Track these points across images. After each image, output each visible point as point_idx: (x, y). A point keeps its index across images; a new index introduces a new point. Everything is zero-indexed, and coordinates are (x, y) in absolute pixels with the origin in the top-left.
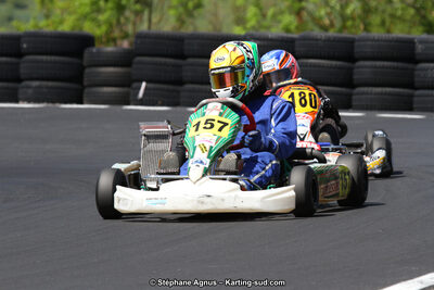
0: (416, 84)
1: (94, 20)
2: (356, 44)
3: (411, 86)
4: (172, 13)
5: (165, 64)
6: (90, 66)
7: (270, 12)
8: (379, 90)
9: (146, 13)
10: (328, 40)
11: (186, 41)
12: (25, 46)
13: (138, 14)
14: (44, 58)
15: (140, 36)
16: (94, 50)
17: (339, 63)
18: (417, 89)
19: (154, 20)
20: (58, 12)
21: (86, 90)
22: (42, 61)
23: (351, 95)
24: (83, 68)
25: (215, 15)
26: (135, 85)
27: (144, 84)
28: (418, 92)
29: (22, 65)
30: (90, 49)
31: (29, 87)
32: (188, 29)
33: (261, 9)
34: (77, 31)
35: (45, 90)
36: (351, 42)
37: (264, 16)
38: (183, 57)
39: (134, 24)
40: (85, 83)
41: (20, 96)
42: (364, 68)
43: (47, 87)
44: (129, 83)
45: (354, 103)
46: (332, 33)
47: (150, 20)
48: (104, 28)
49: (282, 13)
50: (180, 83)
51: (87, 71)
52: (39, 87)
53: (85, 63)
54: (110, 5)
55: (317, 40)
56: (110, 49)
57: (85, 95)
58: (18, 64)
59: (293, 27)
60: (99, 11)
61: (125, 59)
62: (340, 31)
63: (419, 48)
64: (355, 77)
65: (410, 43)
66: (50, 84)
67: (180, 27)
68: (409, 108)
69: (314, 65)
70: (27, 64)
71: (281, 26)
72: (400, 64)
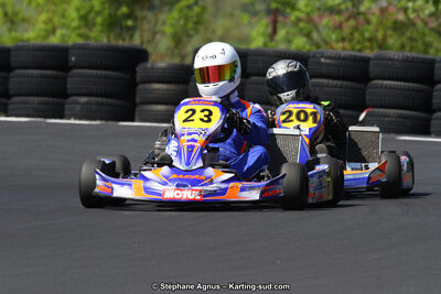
2: (437, 65)
10: (406, 60)
12: (73, 59)
14: (94, 72)
16: (149, 65)
17: (416, 85)
21: (139, 108)
23: (429, 120)
24: (136, 84)
29: (69, 79)
30: (144, 64)
31: (77, 103)
35: (94, 107)
36: (430, 63)
40: (138, 100)
41: (66, 113)
43: (98, 104)
45: (432, 129)
51: (140, 87)
52: (87, 103)
53: (138, 79)
55: (393, 60)
57: (137, 113)
58: (65, 78)
64: (435, 101)
66: (100, 99)
69: (391, 88)
70: (75, 78)
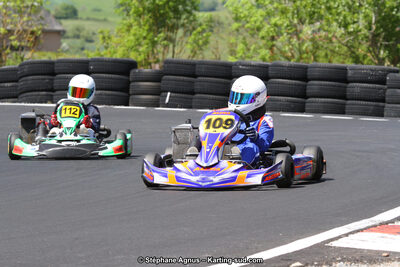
0: (348, 97)
1: (137, 50)
2: (309, 69)
3: (344, 97)
4: (189, 46)
5: (183, 81)
6: (134, 81)
7: (252, 48)
8: (323, 100)
9: (171, 46)
10: (290, 67)
11: (197, 66)
12: (92, 67)
13: (166, 47)
14: (107, 75)
15: (167, 62)
16: (137, 71)
18: (347, 100)
19: (176, 51)
20: (114, 45)
21: (131, 97)
22: (103, 78)
23: (305, 103)
24: (130, 82)
25: (217, 49)
26: (163, 94)
27: (169, 94)
28: (349, 102)
30: (134, 70)
32: (199, 58)
33: (246, 45)
34: (125, 58)
36: (305, 68)
37: (249, 50)
38: (195, 76)
39: (163, 54)
40: (131, 92)
42: (314, 86)
43: (106, 95)
44: (159, 92)
45: (306, 108)
46: (293, 62)
47: (174, 52)
48: (142, 56)
49: (260, 48)
50: (193, 93)
51: (132, 84)
53: (131, 79)
54: (147, 41)
55: (283, 66)
56: (147, 70)
57: (130, 100)
59: (267, 57)
60: (140, 45)
61: (157, 77)
62: (298, 60)
63: (350, 73)
64: (308, 91)
65: (344, 70)
66: (107, 92)
67: (193, 56)
68: (343, 112)
69: (282, 83)
71: (260, 57)
72: (337, 83)
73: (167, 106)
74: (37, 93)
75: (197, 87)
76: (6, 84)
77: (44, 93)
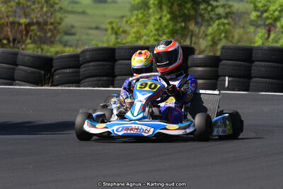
5: (240, 66)
11: (254, 51)
26: (221, 78)
27: (227, 78)
44: (216, 77)
61: (214, 62)
73: (228, 89)
74: (99, 78)
75: (254, 71)
76: (68, 70)
77: (105, 78)
